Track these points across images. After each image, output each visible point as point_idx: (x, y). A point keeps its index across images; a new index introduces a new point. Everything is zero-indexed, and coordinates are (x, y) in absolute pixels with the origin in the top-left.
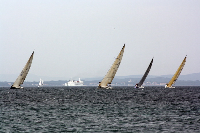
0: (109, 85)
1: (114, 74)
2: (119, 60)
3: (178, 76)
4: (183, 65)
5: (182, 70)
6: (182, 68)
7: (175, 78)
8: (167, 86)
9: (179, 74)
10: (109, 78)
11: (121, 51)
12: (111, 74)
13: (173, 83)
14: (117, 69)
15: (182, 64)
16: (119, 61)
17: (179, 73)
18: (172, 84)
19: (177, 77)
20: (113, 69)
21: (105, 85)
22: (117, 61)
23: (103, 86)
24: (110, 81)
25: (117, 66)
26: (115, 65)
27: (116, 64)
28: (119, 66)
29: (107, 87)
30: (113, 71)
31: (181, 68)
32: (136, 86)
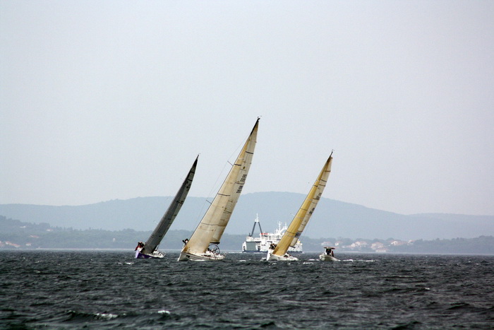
0: (213, 247)
1: (228, 212)
2: (242, 167)
3: (305, 219)
4: (323, 183)
5: (318, 198)
6: (320, 194)
7: (298, 227)
8: (274, 253)
9: (311, 213)
10: (214, 227)
11: (249, 140)
12: (219, 215)
13: (292, 244)
14: (237, 198)
15: (320, 179)
16: (244, 173)
17: (309, 210)
18: (289, 245)
19: (303, 223)
20: (225, 199)
21: (203, 250)
22: (236, 171)
23: (197, 252)
24: (215, 237)
25: (237, 186)
26: (230, 186)
27: (232, 181)
28: (241, 187)
29: (208, 253)
30: (224, 205)
31: (317, 194)
32: (140, 249)
